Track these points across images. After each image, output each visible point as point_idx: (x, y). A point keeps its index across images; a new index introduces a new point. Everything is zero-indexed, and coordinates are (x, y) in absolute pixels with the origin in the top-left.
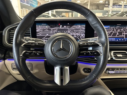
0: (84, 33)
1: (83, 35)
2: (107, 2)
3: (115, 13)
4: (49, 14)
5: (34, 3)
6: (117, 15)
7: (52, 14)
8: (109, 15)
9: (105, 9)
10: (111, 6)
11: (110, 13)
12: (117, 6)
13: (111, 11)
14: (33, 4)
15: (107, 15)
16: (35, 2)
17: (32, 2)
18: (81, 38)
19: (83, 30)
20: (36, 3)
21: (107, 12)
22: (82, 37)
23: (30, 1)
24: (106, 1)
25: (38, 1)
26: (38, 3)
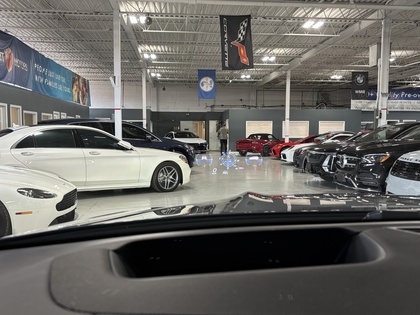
2: (360, 80)
5: (53, 80)
9: (355, 104)
10: (383, 94)
11: (383, 122)
13: (384, 113)
14: (50, 84)
16: (58, 77)
17: (44, 76)
20: (64, 81)
21: (372, 115)
23: (37, 73)
24: (355, 75)
25: (75, 71)
26: (74, 79)
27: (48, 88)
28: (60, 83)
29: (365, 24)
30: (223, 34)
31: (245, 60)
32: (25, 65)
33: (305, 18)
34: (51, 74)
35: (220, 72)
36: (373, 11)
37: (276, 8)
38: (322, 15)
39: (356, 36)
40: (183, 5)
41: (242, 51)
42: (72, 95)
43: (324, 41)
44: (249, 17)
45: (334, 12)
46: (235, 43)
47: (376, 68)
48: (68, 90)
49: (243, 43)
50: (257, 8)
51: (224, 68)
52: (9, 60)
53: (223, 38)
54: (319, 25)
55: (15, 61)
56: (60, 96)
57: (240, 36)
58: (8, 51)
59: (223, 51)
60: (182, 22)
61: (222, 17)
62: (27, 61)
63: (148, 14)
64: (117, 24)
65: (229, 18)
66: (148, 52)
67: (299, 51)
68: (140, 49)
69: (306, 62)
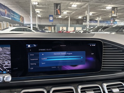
0: (9, 60)
1: (8, 63)
2: (85, 18)
3: (92, 27)
4: (30, 27)
5: (16, 17)
6: (94, 29)
7: (33, 27)
8: (87, 29)
9: (84, 24)
10: (88, 22)
11: (88, 27)
12: (93, 21)
13: (88, 25)
14: (15, 18)
15: (85, 29)
16: (17, 16)
17: (13, 16)
18: (5, 68)
19: (8, 56)
20: (18, 17)
21: (86, 26)
22: (5, 66)
23: (12, 15)
24: (84, 17)
25: (20, 15)
26: (20, 17)
27: (14, 19)
28: (17, 17)
29: (85, 6)
30: (54, 7)
31: (59, 13)
32: (9, 13)
33: (72, 4)
34: (15, 15)
35: (54, 16)
36: (86, 4)
37: (66, 2)
38: (76, 4)
39: (83, 9)
40: (46, 1)
41: (59, 11)
42: (20, 20)
43: (77, 9)
44: (60, 4)
45: (78, 3)
46: (57, 9)
47: (87, 16)
48: (19, 19)
49: (59, 9)
50: (62, 2)
51: (55, 15)
52: (6, 12)
53: (55, 8)
54: (75, 6)
55: (7, 12)
56: (17, 21)
57: (58, 8)
58: (6, 10)
59: (55, 11)
60: (46, 4)
61: (54, 4)
62: (10, 12)
63: (38, 2)
64: (31, 4)
65: (56, 4)
66: (37, 11)
67: (72, 11)
68: (36, 10)
69: (73, 14)
